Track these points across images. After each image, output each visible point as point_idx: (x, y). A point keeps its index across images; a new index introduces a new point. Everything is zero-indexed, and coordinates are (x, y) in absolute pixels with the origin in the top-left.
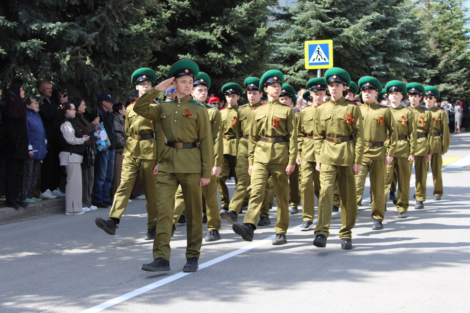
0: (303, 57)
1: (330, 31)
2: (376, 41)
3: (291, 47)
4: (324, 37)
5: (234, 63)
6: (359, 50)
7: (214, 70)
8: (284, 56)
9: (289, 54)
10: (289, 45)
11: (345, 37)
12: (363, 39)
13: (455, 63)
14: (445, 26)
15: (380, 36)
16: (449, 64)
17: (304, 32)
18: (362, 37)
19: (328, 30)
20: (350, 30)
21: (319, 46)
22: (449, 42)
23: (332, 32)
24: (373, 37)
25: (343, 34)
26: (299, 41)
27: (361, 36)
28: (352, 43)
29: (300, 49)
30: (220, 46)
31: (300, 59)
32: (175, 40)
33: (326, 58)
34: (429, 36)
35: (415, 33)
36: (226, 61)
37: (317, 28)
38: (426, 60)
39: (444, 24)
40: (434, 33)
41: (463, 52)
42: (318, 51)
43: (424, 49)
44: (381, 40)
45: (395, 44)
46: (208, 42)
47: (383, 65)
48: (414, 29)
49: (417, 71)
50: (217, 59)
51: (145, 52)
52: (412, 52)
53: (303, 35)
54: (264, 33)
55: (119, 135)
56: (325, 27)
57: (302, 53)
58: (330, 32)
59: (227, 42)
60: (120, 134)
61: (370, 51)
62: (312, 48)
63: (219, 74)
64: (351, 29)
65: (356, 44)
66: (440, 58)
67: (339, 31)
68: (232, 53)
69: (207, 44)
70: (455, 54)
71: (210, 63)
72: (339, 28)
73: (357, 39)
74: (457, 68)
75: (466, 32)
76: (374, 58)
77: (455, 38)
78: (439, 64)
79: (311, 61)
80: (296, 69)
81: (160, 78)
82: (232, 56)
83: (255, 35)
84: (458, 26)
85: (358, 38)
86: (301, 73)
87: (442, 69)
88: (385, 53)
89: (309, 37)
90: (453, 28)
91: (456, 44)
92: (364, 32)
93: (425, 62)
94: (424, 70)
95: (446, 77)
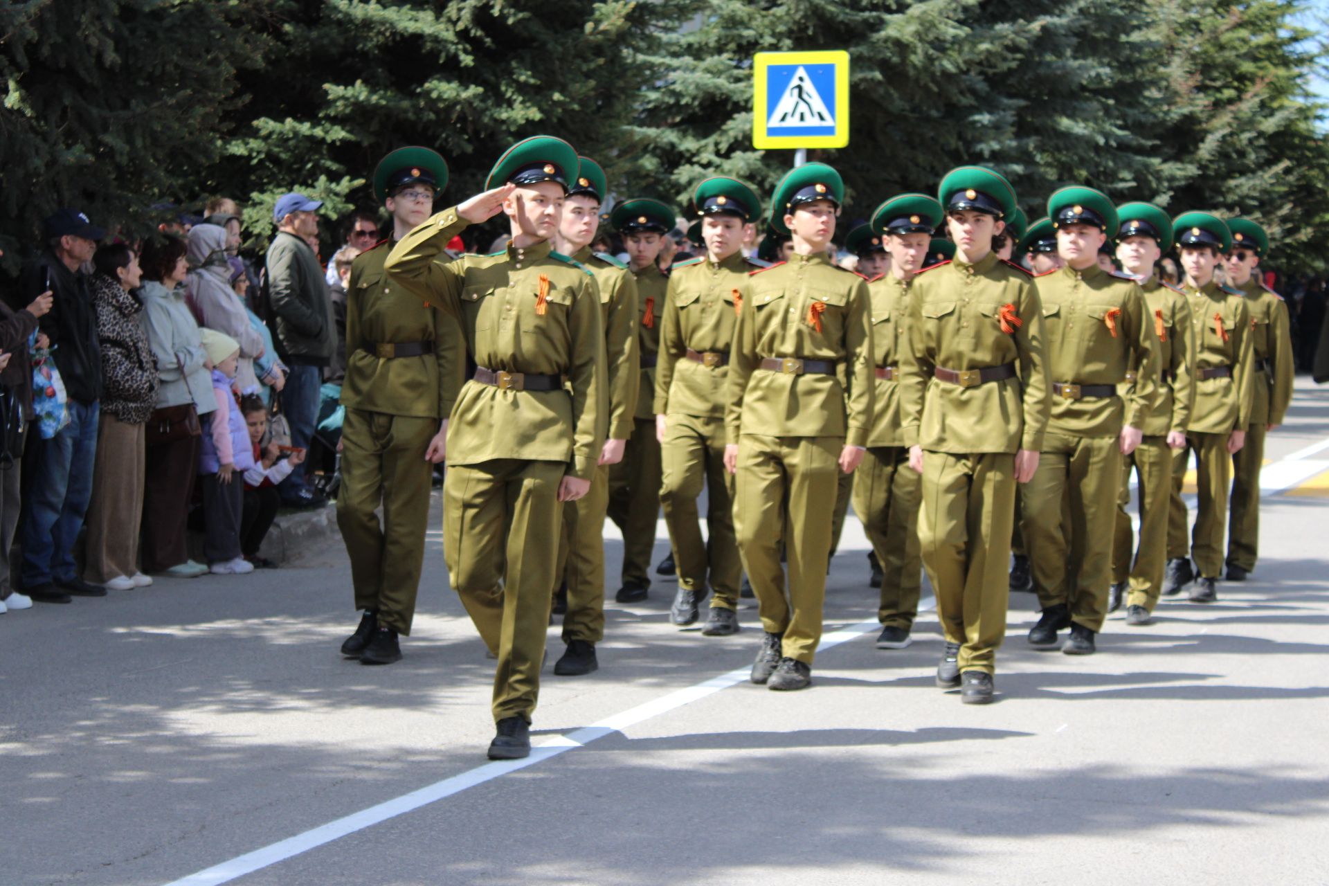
0: (746, 107)
1: (842, 22)
2: (993, 60)
3: (708, 71)
4: (821, 41)
5: (515, 121)
6: (935, 89)
7: (446, 139)
8: (683, 102)
9: (701, 95)
10: (702, 65)
11: (889, 45)
12: (950, 52)
13: (1256, 143)
14: (1223, 17)
15: (1007, 42)
16: (1233, 144)
17: (754, 23)
18: (948, 45)
19: (833, 17)
20: (908, 22)
21: (801, 72)
22: (1237, 72)
23: (847, 25)
24: (984, 46)
25: (883, 34)
26: (735, 52)
27: (945, 41)
28: (914, 66)
29: (738, 80)
30: (467, 60)
31: (739, 112)
32: (314, 34)
33: (826, 114)
34: (1172, 49)
35: (1123, 38)
36: (488, 113)
37: (797, 11)
38: (1159, 130)
39: (1220, 10)
40: (1189, 38)
41: (1281, 107)
42: (800, 88)
43: (1154, 93)
44: (1010, 56)
45: (1059, 72)
46: (429, 45)
47: (1014, 144)
48: (1122, 26)
49: (1129, 166)
50: (455, 102)
51: (211, 71)
52: (1111, 102)
53: (748, 33)
54: (620, 22)
55: (113, 352)
56: (823, 9)
57: (743, 92)
58: (842, 27)
59: (493, 47)
60: (118, 350)
61: (973, 92)
62: (779, 78)
63: (464, 154)
64: (912, 17)
65: (925, 69)
66: (1204, 126)
67: (871, 20)
68: (508, 85)
69: (424, 51)
70: (1254, 114)
71: (432, 116)
72: (871, 10)
73: (931, 51)
74: (1262, 161)
75: (1295, 39)
76: (985, 118)
77: (1255, 59)
78: (1201, 145)
79: (775, 122)
80: (724, 147)
81: (261, 161)
82: (509, 94)
83: (589, 27)
84: (1268, 18)
85: (935, 48)
86: (740, 161)
87: (1211, 161)
88: (1022, 103)
89: (768, 40)
90: (1253, 24)
91: (1258, 81)
92: (954, 27)
93: (1156, 137)
94: (1153, 164)
95: (1224, 189)
